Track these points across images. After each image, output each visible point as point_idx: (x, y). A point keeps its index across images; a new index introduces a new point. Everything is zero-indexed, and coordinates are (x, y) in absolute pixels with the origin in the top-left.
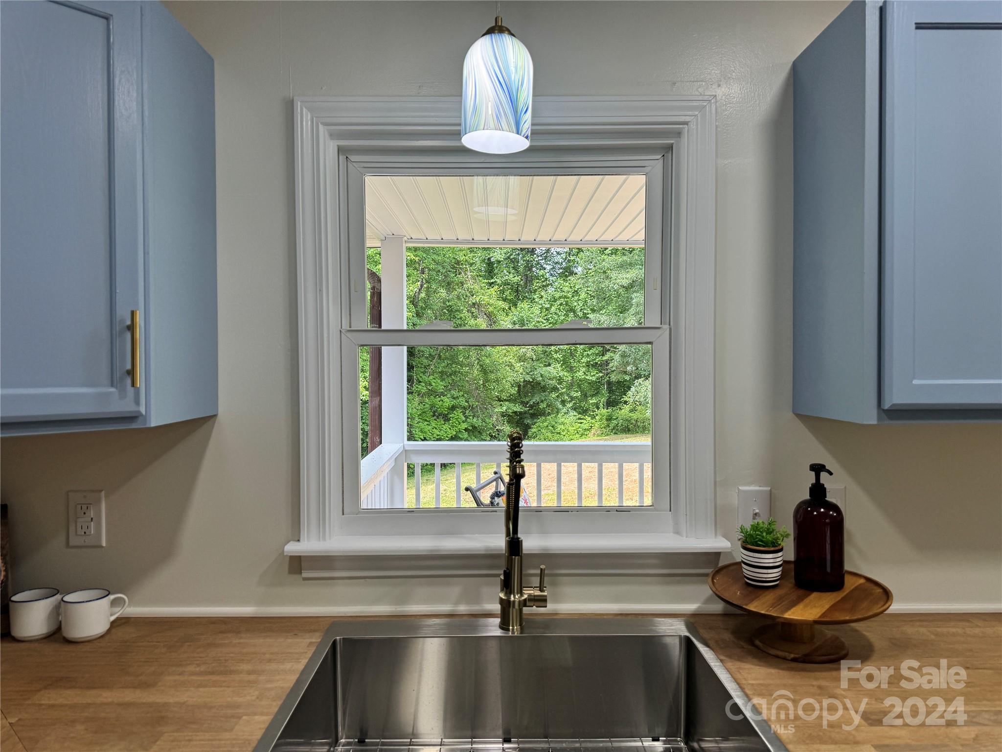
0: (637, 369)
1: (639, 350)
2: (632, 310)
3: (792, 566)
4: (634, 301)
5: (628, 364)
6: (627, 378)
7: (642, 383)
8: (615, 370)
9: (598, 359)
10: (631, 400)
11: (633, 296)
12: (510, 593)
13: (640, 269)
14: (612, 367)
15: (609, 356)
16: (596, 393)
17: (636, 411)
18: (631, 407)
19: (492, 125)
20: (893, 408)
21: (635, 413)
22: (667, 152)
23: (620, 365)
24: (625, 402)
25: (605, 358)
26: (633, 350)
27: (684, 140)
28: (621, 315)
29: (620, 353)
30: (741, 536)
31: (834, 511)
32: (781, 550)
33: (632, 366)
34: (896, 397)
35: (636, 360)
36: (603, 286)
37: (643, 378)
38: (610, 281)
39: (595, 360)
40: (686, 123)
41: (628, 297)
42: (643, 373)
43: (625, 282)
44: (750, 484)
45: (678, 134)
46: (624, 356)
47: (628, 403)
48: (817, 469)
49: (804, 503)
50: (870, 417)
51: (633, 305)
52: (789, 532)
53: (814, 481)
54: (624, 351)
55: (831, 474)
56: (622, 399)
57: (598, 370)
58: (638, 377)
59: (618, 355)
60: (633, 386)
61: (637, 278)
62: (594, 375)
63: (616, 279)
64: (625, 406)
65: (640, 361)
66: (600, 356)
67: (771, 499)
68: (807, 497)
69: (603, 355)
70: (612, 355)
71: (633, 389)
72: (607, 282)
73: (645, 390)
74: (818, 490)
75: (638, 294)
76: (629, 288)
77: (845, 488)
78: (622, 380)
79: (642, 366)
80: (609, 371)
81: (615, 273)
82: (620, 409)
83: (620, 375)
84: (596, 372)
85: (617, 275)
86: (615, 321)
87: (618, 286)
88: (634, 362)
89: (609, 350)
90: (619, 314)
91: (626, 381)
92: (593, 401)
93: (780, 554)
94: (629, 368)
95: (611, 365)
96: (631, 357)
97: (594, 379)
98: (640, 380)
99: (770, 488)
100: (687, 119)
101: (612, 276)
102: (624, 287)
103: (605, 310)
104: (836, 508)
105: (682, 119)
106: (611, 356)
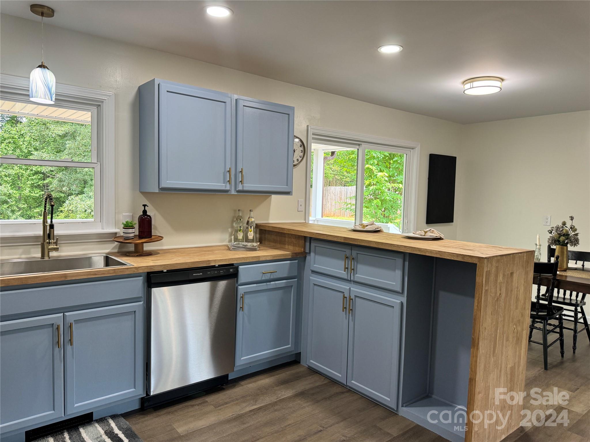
0: (70, 189)
1: (71, 177)
2: (66, 152)
3: (138, 236)
4: (67, 146)
5: (63, 186)
6: (63, 195)
7: (73, 198)
8: (54, 190)
9: (41, 183)
10: (66, 209)
11: (67, 143)
12: (50, 240)
13: (71, 125)
14: (52, 188)
15: (48, 180)
16: (39, 206)
17: (69, 217)
18: (66, 214)
19: (43, 97)
20: (162, 188)
21: (68, 218)
22: (99, 106)
23: (58, 186)
24: (61, 211)
25: (45, 182)
26: (67, 177)
27: (104, 104)
28: (58, 154)
29: (58, 179)
30: (123, 226)
31: (149, 217)
32: (134, 228)
33: (66, 187)
34: (163, 185)
35: (69, 184)
36: (44, 134)
37: (75, 195)
38: (50, 131)
39: (38, 182)
40: (105, 100)
41: (63, 143)
42: (73, 192)
43: (61, 133)
44: (126, 213)
45: (102, 102)
46: (60, 181)
47: (63, 212)
48: (145, 206)
49: (141, 215)
50: (157, 191)
51: (66, 148)
52: (136, 223)
53: (144, 209)
54: (61, 178)
55: (148, 206)
56: (59, 209)
57: (40, 190)
58: (71, 194)
59: (56, 180)
60: (68, 200)
61: (69, 131)
62: (37, 193)
63: (53, 130)
64: (61, 213)
65: (72, 184)
66: (41, 180)
67: (133, 217)
68: (142, 214)
69: (44, 180)
70: (51, 179)
71: (67, 202)
72: (47, 131)
73: (76, 202)
74: (145, 212)
75: (70, 142)
76: (64, 136)
77: (155, 214)
78: (59, 197)
79: (74, 187)
80: (50, 190)
81: (53, 126)
82: (58, 215)
83: (57, 193)
84: (39, 191)
85: (54, 127)
86: (54, 158)
87: (55, 135)
88: (68, 185)
89: (49, 177)
90: (56, 153)
91: (61, 197)
92: (37, 211)
93: (134, 229)
94: (64, 189)
95: (51, 186)
96: (66, 182)
97: (37, 195)
98: (72, 197)
99: (132, 214)
100: (105, 99)
101: (51, 128)
102: (60, 136)
103: (45, 150)
104: (149, 216)
105: (104, 98)
106: (50, 181)
